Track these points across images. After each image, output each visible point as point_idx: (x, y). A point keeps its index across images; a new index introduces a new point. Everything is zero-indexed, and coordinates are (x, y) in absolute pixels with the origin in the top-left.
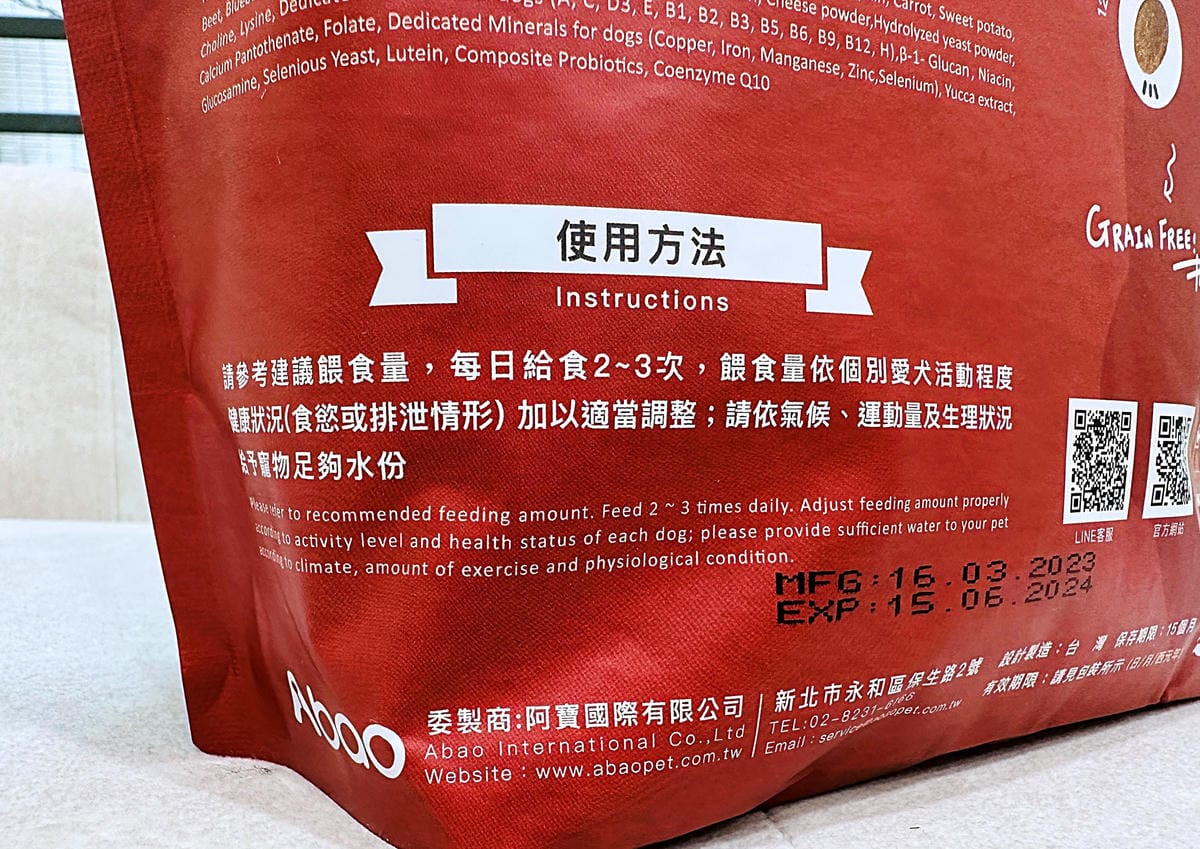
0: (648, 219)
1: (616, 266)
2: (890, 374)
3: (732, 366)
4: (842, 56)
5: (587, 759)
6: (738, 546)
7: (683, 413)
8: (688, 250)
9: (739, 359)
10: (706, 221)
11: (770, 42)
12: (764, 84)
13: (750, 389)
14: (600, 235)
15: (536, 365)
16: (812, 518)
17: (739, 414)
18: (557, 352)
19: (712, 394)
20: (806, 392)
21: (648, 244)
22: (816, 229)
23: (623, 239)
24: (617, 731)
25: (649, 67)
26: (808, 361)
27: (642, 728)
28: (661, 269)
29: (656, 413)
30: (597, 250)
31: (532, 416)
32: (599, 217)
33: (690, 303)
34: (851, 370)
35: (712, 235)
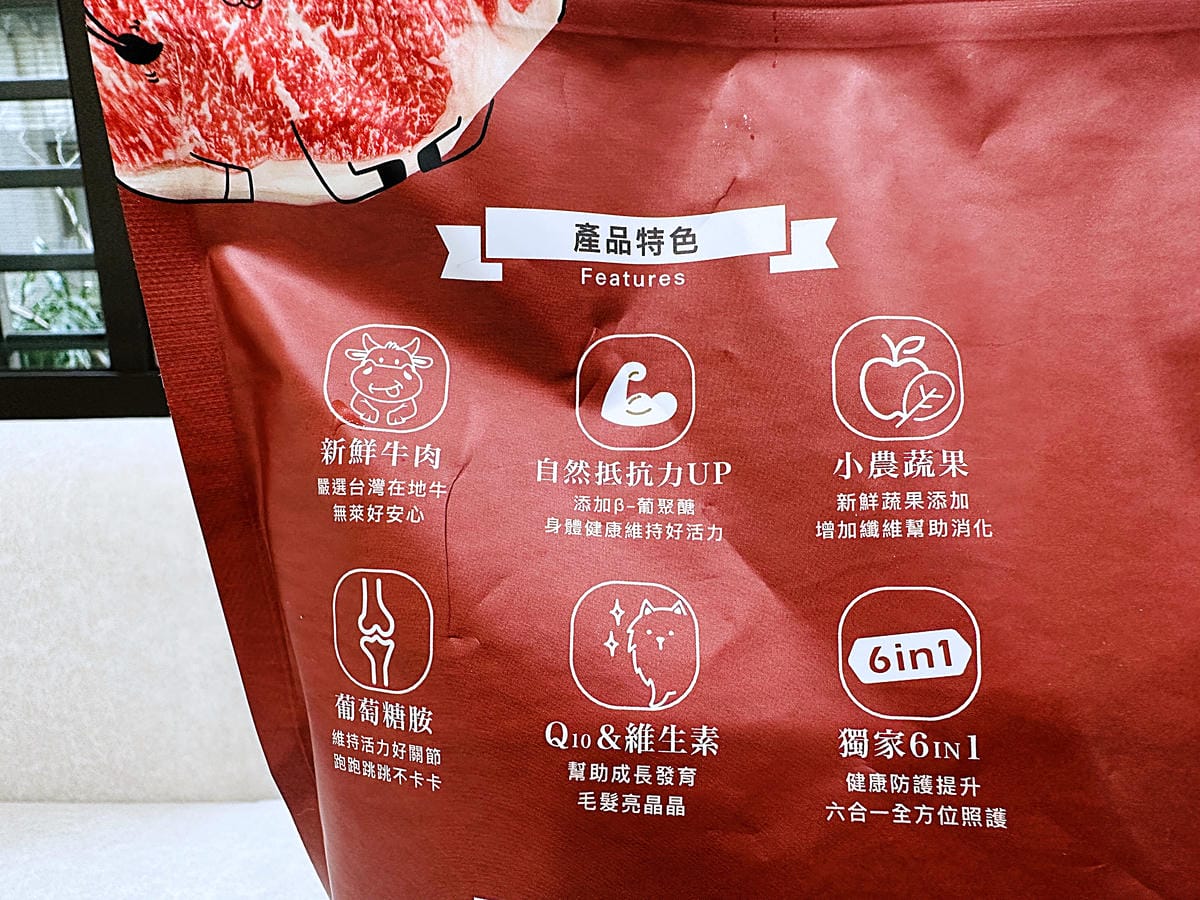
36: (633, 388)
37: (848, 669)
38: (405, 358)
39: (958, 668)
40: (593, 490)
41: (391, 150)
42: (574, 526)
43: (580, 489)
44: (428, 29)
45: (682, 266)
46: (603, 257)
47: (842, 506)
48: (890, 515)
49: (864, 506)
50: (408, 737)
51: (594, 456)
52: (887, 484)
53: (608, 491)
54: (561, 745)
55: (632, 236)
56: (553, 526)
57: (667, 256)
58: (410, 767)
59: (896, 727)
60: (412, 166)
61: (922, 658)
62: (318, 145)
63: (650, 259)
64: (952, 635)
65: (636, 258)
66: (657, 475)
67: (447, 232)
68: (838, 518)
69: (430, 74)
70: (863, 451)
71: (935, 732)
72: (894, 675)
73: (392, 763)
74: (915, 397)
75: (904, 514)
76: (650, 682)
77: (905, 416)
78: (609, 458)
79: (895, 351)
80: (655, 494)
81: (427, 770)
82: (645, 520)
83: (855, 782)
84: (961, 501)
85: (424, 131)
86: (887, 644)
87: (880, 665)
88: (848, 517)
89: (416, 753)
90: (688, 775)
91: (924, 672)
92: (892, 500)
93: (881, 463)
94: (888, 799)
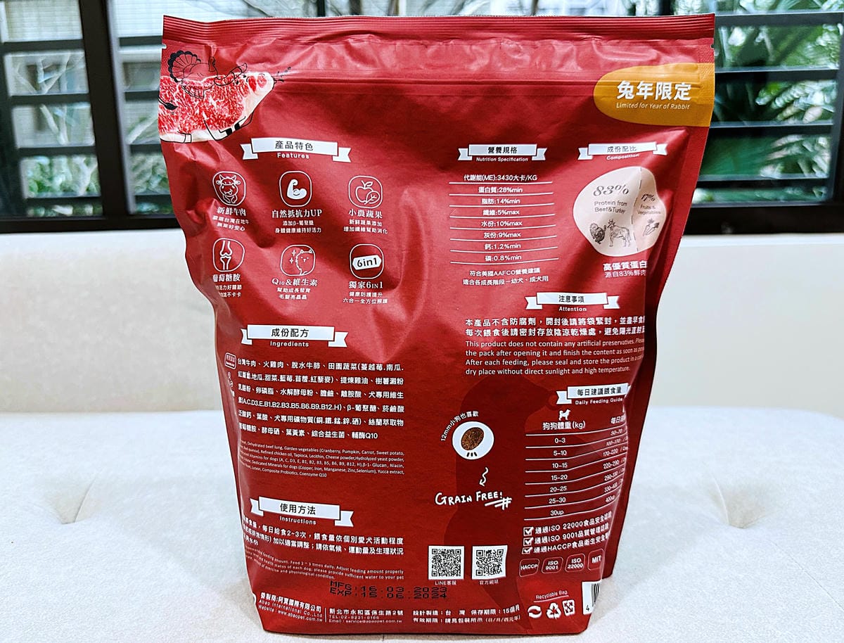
0: (298, 504)
1: (291, 513)
2: (358, 541)
3: (317, 536)
4: (346, 467)
5: (288, 612)
6: (323, 573)
7: (307, 545)
8: (307, 511)
9: (319, 535)
10: (311, 505)
11: (326, 466)
12: (325, 475)
13: (321, 541)
14: (288, 507)
15: (277, 531)
16: (339, 571)
17: (319, 546)
18: (281, 529)
19: (313, 542)
20: (335, 543)
21: (298, 509)
22: (338, 507)
23: (293, 508)
24: (294, 607)
25: (298, 473)
26: (335, 536)
27: (299, 608)
28: (301, 515)
29: (300, 544)
30: (288, 509)
31: (276, 541)
32: (288, 503)
33: (307, 522)
34: (347, 539)
35: (312, 508)
36: (295, 187)
37: (352, 266)
38: (232, 181)
39: (378, 265)
40: (287, 219)
41: (229, 126)
42: (283, 230)
43: (285, 219)
44: (239, 96)
45: (308, 154)
46: (284, 150)
47: (351, 223)
48: (363, 226)
49: (356, 223)
50: (232, 283)
51: (287, 209)
52: (362, 218)
53: (292, 219)
54: (276, 284)
55: (293, 144)
56: (277, 230)
57: (304, 150)
58: (232, 291)
59: (363, 280)
60: (233, 130)
61: (370, 263)
62: (211, 126)
63: (299, 150)
64: (377, 257)
65: (295, 150)
66: (303, 214)
67: (243, 146)
68: (350, 226)
69: (238, 106)
70: (357, 210)
71: (373, 282)
72: (363, 267)
73: (227, 291)
74: (369, 197)
75: (366, 226)
76: (300, 269)
77: (367, 202)
78: (291, 209)
79: (365, 185)
80: (303, 219)
81: (237, 291)
82: (301, 227)
83: (352, 294)
84: (380, 224)
85: (236, 120)
86: (361, 259)
87: (360, 265)
88: (352, 226)
89: (234, 287)
90: (308, 290)
91: (370, 266)
92: (363, 222)
93: (361, 213)
94: (360, 298)
